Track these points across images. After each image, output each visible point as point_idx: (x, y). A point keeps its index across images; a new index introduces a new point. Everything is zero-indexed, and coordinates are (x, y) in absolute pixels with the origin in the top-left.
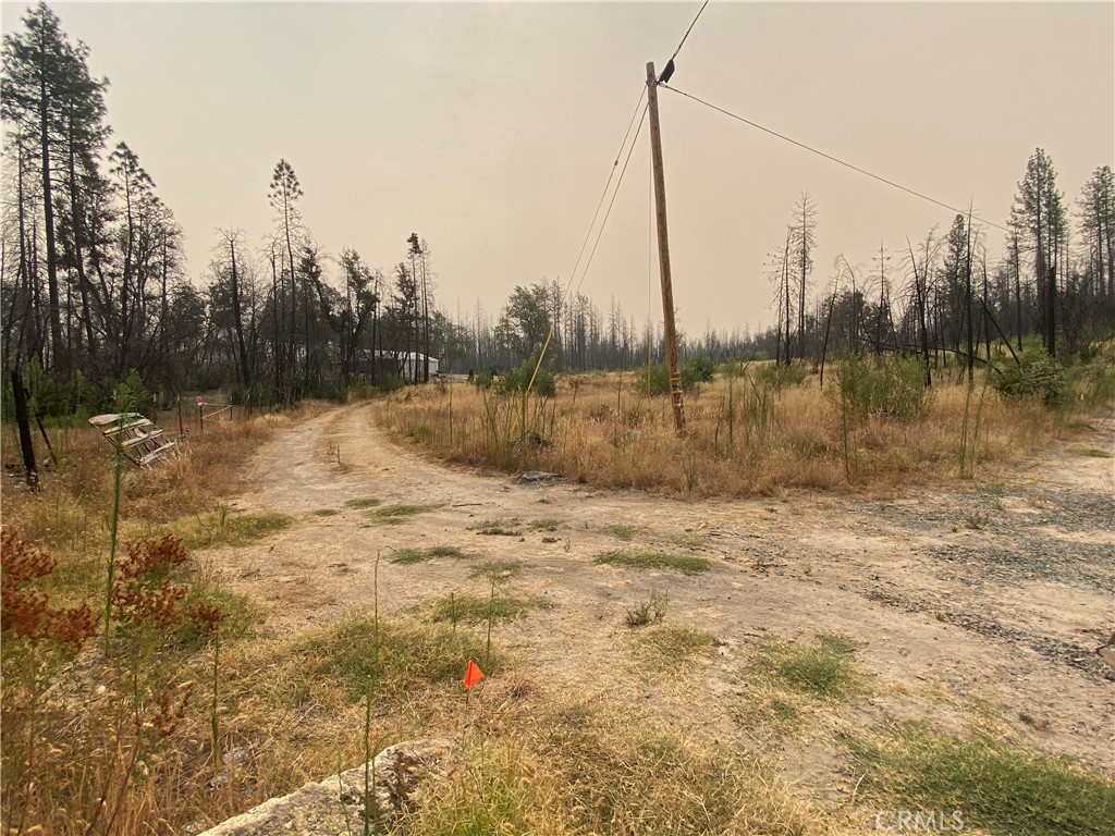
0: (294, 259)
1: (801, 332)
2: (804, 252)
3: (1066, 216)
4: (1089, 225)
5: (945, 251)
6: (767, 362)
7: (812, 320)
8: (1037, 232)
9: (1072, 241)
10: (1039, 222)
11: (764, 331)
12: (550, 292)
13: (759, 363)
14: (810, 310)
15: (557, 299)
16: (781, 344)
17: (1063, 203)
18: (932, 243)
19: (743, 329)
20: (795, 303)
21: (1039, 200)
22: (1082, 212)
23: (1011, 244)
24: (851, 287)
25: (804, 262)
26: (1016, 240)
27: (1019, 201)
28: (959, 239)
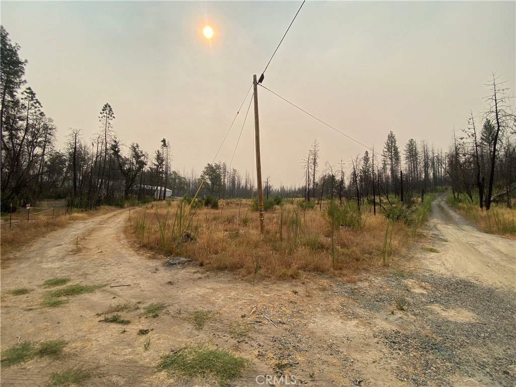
0: (108, 144)
1: (314, 188)
2: (315, 160)
3: (400, 154)
4: (407, 158)
5: (362, 163)
6: (301, 199)
7: (317, 184)
8: (391, 159)
9: (402, 163)
10: (391, 156)
11: (301, 187)
12: (221, 167)
13: (298, 199)
14: (317, 180)
15: (225, 169)
16: (307, 192)
17: (399, 150)
18: (358, 160)
19: (293, 186)
20: (312, 178)
21: (391, 148)
22: (405, 153)
23: (383, 162)
24: (331, 173)
25: (315, 163)
26: (384, 161)
27: (385, 148)
28: (366, 159)
